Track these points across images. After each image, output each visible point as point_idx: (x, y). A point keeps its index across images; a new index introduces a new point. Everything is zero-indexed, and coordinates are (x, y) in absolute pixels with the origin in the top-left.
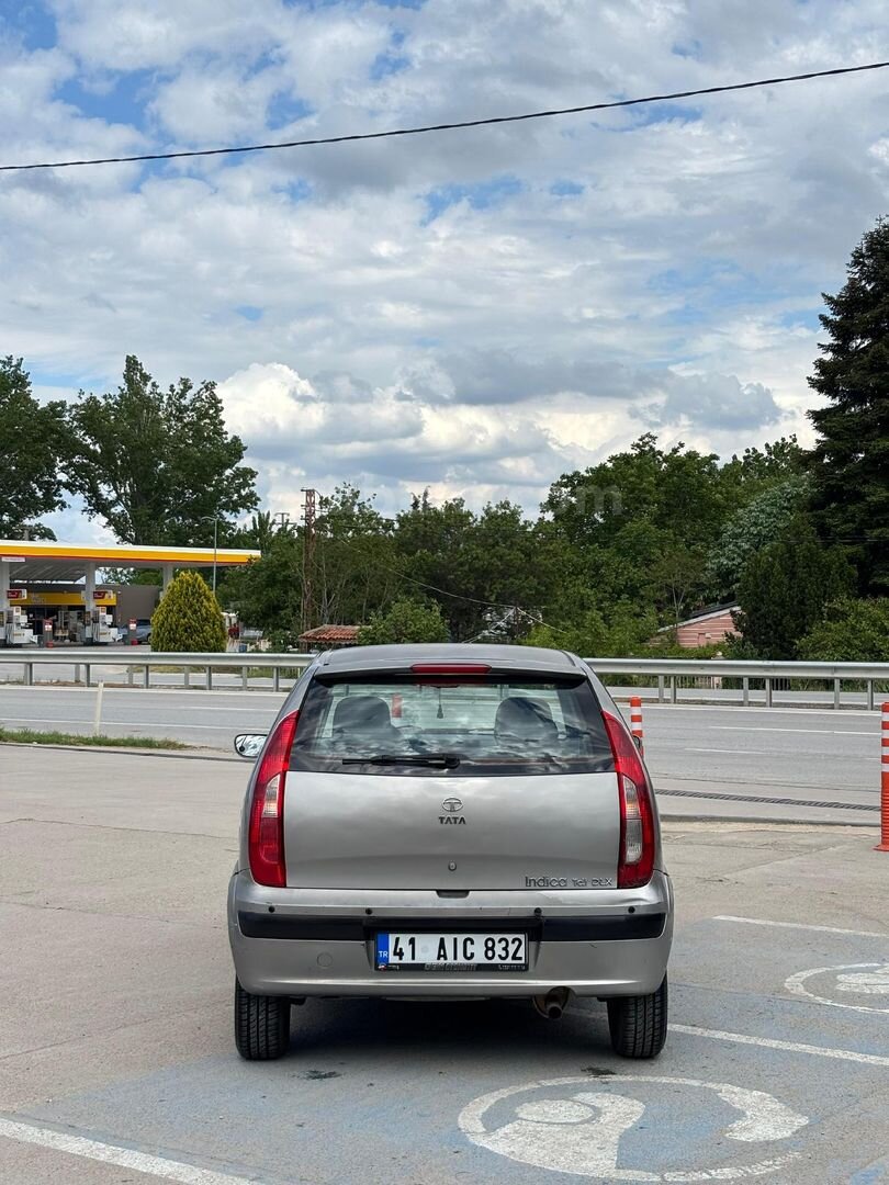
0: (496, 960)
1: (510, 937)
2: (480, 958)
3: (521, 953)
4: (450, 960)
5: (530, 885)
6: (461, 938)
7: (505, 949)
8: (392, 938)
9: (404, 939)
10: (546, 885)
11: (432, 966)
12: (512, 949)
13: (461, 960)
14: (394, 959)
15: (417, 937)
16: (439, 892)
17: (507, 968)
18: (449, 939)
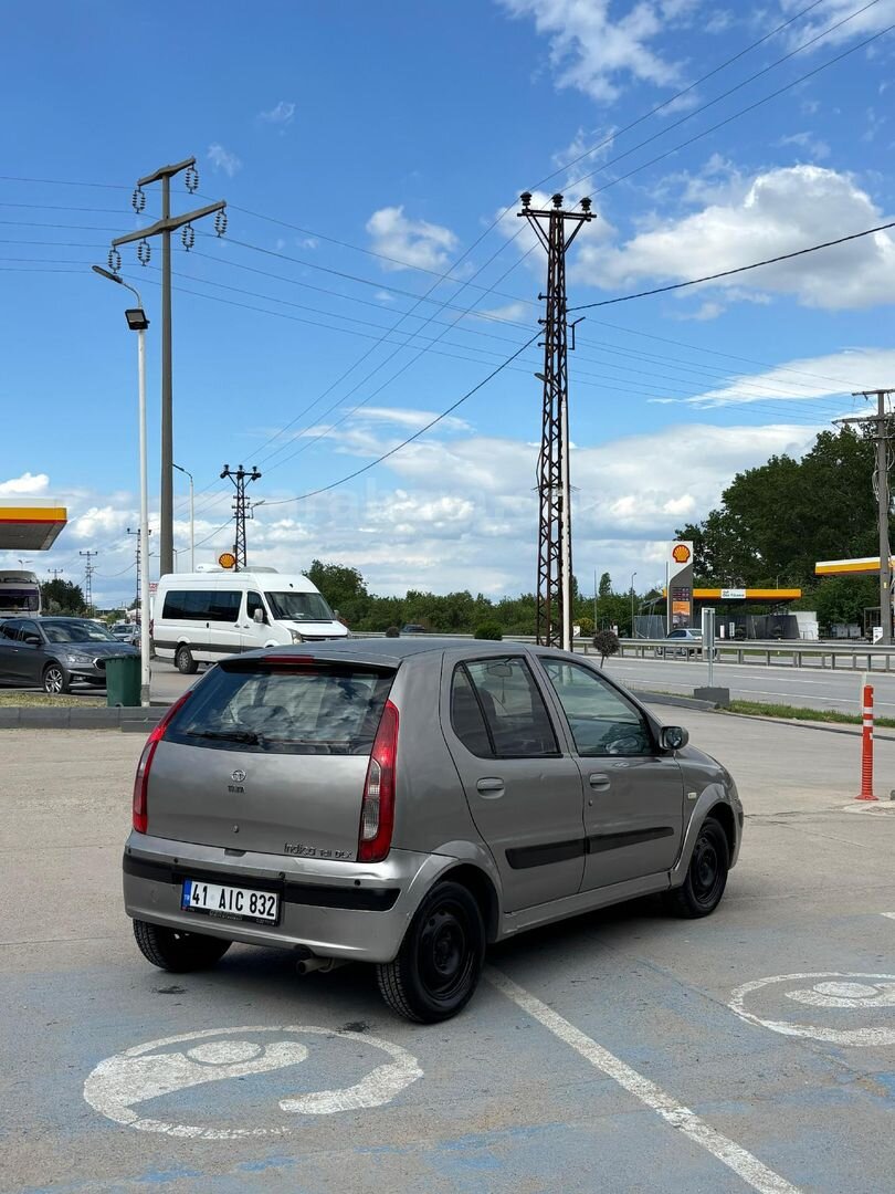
0: (257, 914)
1: (267, 895)
2: (246, 911)
3: (274, 911)
4: (227, 910)
5: (288, 851)
6: (236, 890)
7: (263, 905)
8: (194, 884)
9: (201, 885)
10: (300, 852)
11: (214, 912)
12: (268, 904)
13: (234, 910)
14: (193, 903)
15: (208, 885)
16: (227, 849)
17: (262, 922)
18: (228, 890)
